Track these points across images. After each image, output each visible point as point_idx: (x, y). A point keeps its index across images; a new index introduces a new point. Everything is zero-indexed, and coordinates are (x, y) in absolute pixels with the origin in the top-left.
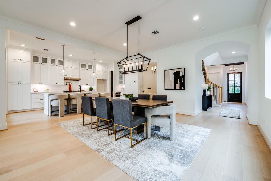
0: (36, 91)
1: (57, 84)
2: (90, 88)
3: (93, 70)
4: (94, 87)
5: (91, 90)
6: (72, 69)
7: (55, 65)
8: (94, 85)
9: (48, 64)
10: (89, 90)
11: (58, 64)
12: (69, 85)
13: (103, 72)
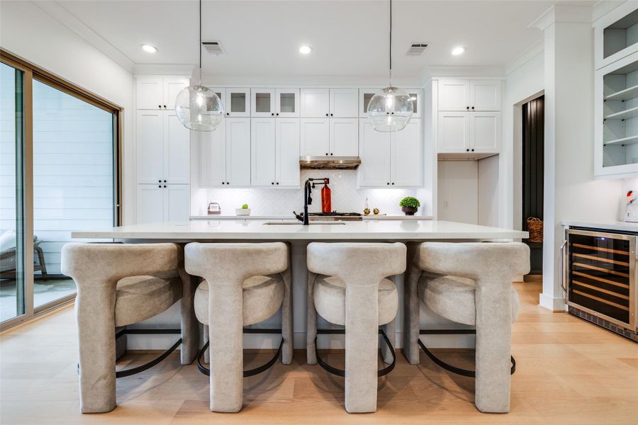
0: (217, 210)
1: (275, 186)
2: (406, 200)
3: (418, 114)
4: (426, 197)
5: (410, 207)
6: (327, 119)
7: (270, 114)
8: (423, 186)
9: (247, 113)
10: (404, 210)
11: (278, 111)
12: (323, 190)
13: (472, 113)
